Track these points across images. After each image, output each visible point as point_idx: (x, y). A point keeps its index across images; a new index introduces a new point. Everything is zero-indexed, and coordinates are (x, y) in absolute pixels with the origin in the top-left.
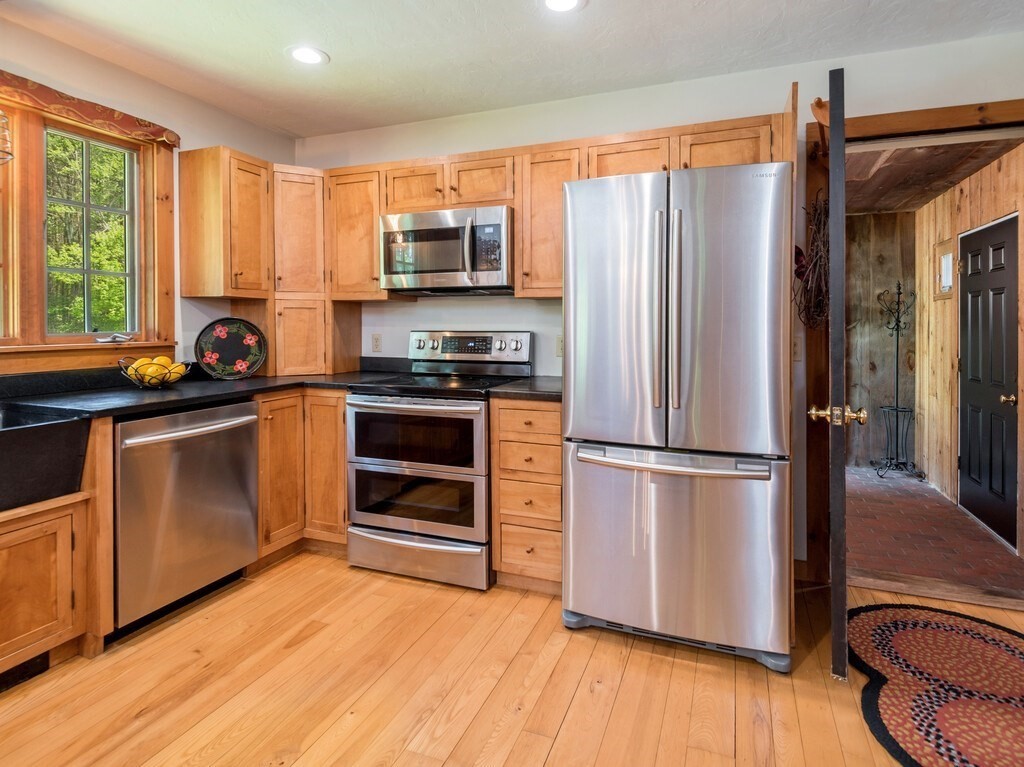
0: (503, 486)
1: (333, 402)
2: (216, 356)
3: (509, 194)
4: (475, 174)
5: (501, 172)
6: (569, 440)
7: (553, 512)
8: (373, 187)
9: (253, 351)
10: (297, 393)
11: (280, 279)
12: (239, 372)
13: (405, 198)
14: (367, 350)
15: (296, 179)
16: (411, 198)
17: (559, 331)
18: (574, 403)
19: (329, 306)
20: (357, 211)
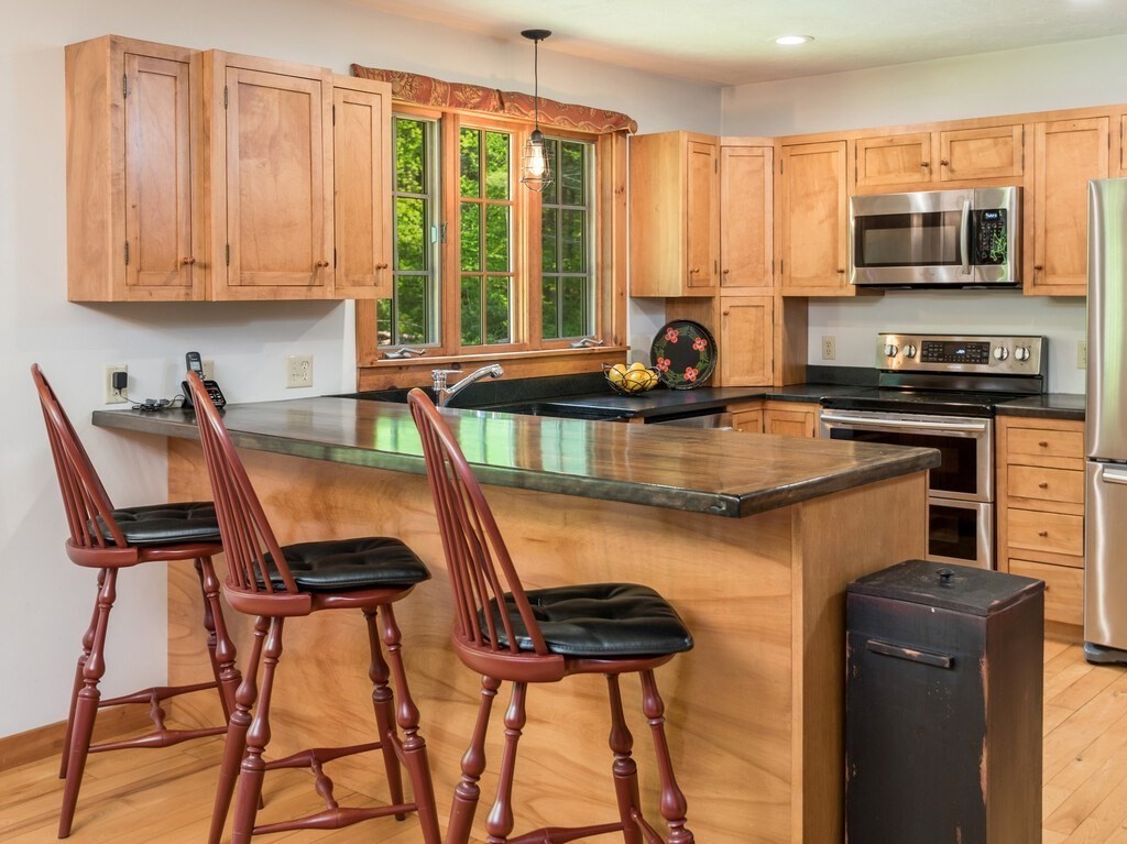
0: (1012, 517)
1: (800, 417)
2: (667, 363)
3: (1017, 170)
4: (973, 145)
5: (1006, 143)
6: (1093, 459)
7: (1075, 545)
8: (838, 160)
9: (702, 357)
10: (757, 406)
11: (726, 272)
12: (689, 382)
13: (879, 172)
14: (815, 357)
15: (744, 152)
16: (888, 172)
17: (1082, 336)
18: (1101, 421)
19: (779, 304)
20: (817, 188)
